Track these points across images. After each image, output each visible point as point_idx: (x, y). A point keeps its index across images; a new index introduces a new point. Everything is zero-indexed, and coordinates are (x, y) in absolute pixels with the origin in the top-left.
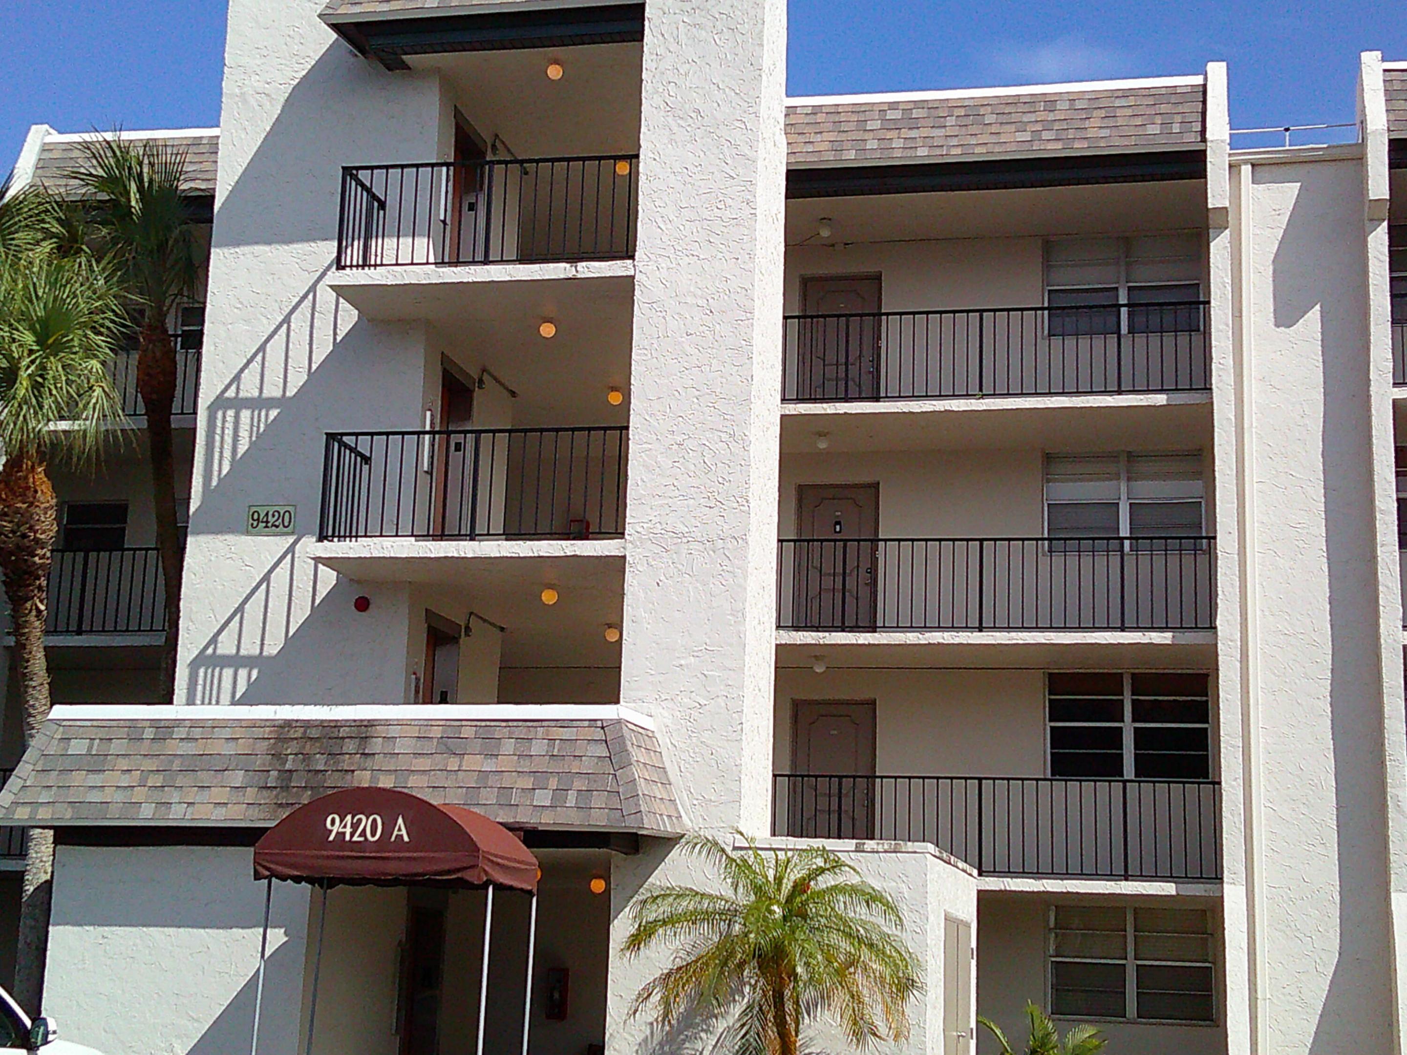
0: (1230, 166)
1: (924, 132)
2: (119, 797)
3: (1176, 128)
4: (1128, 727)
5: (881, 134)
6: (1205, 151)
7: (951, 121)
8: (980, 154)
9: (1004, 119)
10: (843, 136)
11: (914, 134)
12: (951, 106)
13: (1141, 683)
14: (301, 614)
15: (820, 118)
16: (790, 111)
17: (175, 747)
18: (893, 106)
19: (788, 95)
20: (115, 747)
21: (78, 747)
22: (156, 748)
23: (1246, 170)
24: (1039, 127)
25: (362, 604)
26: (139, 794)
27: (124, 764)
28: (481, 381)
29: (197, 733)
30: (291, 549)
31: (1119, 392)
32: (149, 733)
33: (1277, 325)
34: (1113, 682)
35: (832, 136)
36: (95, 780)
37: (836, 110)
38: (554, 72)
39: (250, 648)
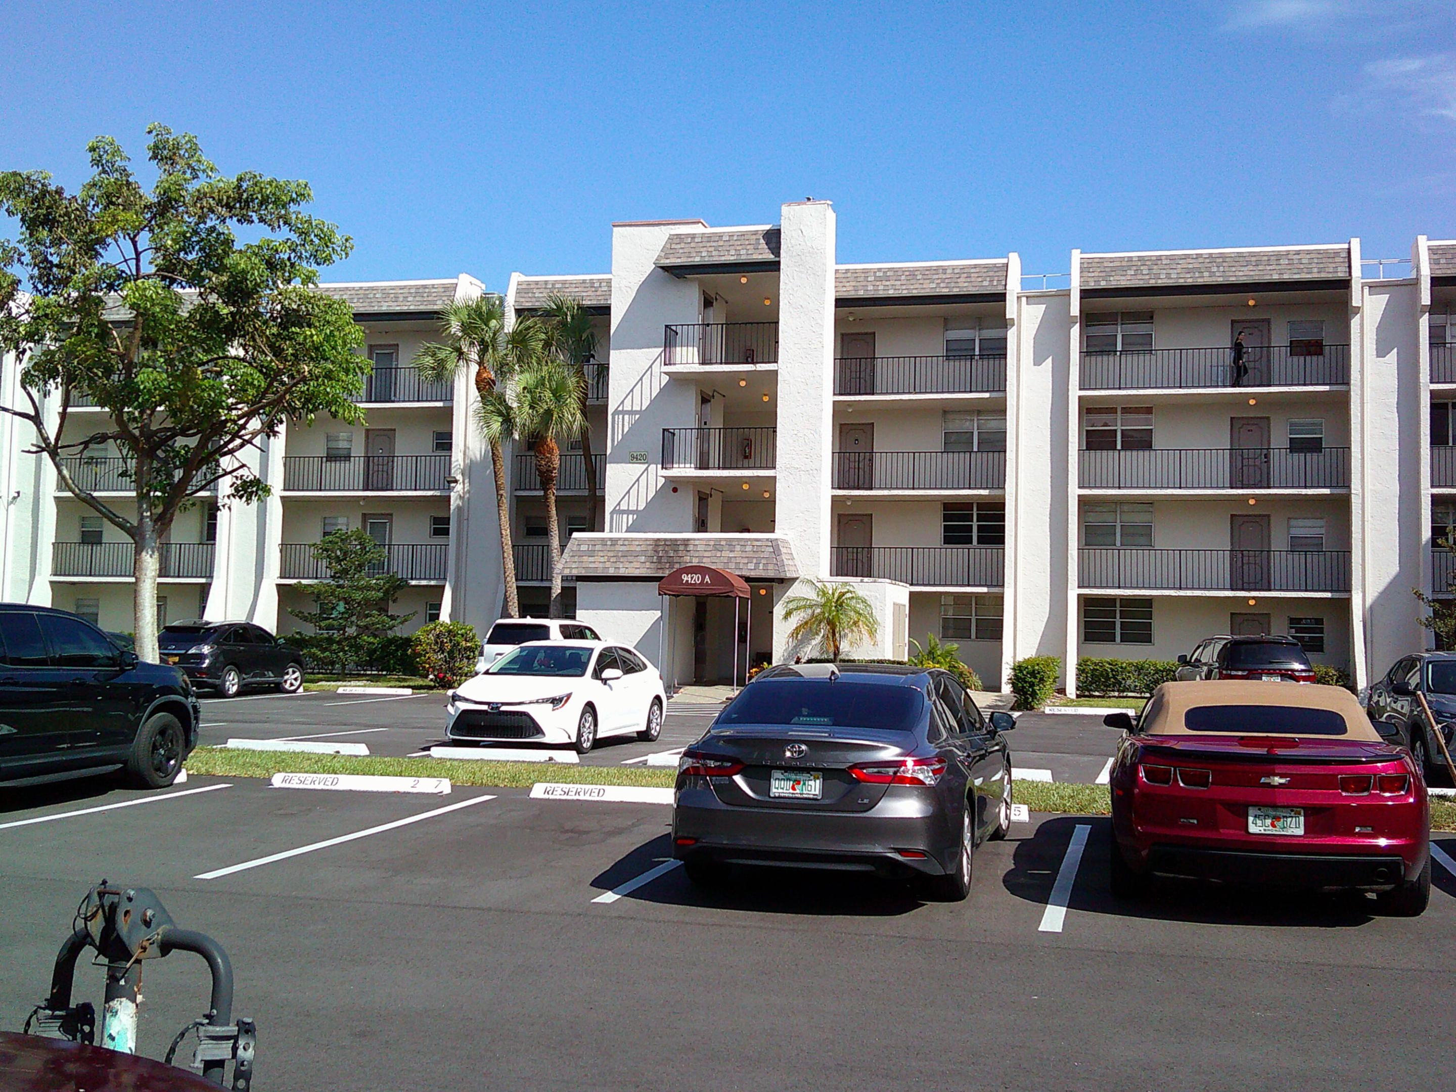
0: (1018, 297)
1: (892, 282)
2: (601, 565)
3: (995, 283)
4: (975, 524)
5: (874, 283)
6: (1005, 294)
7: (903, 277)
8: (915, 293)
9: (925, 277)
10: (858, 284)
11: (888, 283)
12: (903, 270)
13: (981, 506)
14: (651, 494)
15: (849, 275)
16: (837, 271)
17: (618, 548)
18: (880, 270)
19: (836, 263)
20: (598, 548)
21: (584, 548)
22: (612, 548)
23: (1024, 300)
24: (939, 281)
25: (675, 490)
26: (608, 565)
27: (601, 554)
28: (713, 396)
29: (626, 543)
30: (647, 469)
31: (971, 392)
32: (609, 543)
33: (1035, 365)
34: (969, 506)
35: (854, 284)
36: (591, 559)
37: (855, 272)
38: (744, 280)
39: (633, 507)
